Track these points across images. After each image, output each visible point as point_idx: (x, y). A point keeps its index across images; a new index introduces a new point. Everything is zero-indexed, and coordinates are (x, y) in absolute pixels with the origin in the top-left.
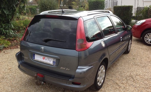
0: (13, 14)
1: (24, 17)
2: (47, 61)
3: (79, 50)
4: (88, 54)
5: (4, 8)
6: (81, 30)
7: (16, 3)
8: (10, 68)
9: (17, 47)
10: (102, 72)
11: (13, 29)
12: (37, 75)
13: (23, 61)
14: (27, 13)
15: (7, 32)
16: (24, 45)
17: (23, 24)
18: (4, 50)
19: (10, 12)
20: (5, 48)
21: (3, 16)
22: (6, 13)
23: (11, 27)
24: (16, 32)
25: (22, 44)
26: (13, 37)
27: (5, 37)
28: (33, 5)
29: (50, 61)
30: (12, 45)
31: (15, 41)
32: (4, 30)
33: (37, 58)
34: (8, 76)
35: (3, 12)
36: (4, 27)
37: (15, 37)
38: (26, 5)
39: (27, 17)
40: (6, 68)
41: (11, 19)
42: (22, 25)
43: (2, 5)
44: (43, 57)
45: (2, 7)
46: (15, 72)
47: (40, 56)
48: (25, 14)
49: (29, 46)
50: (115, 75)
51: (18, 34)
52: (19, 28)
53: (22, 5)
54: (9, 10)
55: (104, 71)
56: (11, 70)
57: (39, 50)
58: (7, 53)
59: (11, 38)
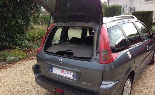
0: (27, 24)
1: (38, 27)
2: (67, 75)
3: (104, 63)
4: (113, 67)
5: (19, 18)
6: (104, 39)
7: (30, 12)
8: (26, 80)
9: (33, 58)
10: (128, 87)
11: (28, 39)
12: (56, 90)
13: (40, 74)
14: (41, 22)
15: (22, 43)
16: (40, 56)
17: (38, 33)
18: (19, 62)
19: (24, 22)
20: (20, 59)
21: (18, 26)
22: (21, 23)
23: (26, 37)
24: (31, 43)
25: (38, 56)
26: (28, 47)
27: (20, 48)
28: (46, 14)
29: (69, 75)
30: (27, 56)
31: (30, 51)
32: (19, 41)
33: (55, 71)
34: (25, 90)
35: (17, 22)
36: (19, 37)
37: (30, 48)
38: (40, 14)
39: (41, 27)
40: (22, 81)
41: (25, 29)
42: (37, 35)
43: (16, 15)
44: (61, 70)
45: (17, 16)
46: (31, 85)
47: (58, 69)
48: (39, 24)
49: (46, 57)
50: (141, 89)
51: (33, 45)
52: (34, 38)
53: (36, 14)
54: (23, 19)
55: (130, 85)
56: (27, 83)
57: (57, 62)
58: (23, 65)
59: (26, 49)
